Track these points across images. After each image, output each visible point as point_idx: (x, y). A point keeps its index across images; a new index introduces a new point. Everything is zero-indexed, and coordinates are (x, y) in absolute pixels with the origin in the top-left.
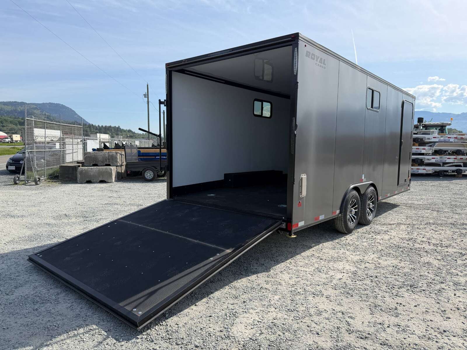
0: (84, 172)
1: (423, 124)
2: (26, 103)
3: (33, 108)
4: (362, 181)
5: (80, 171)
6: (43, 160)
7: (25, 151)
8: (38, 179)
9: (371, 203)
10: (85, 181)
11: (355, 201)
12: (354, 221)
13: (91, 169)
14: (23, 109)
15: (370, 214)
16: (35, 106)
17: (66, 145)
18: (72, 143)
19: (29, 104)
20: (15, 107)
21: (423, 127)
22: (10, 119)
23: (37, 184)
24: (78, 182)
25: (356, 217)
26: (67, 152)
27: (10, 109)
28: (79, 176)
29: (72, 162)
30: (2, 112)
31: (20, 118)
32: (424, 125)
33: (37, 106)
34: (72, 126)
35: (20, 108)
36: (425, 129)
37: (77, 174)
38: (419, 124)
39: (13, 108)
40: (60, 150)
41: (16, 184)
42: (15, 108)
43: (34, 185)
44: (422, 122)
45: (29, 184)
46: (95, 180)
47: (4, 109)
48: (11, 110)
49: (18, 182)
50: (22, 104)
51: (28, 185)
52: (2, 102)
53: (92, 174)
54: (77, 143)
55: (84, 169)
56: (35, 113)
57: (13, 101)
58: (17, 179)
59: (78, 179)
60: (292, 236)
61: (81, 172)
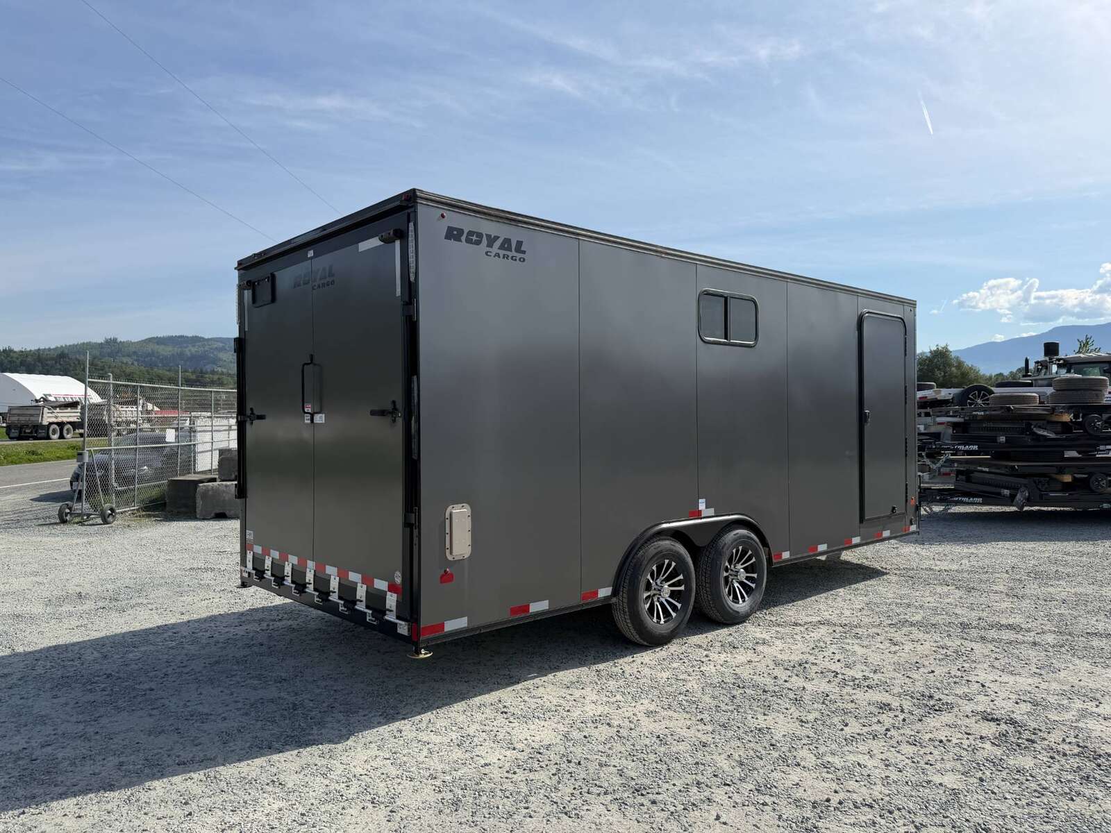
0: (210, 493)
1: (1059, 360)
2: (203, 338)
3: (216, 348)
4: (698, 514)
5: (203, 493)
6: (145, 467)
7: (83, 450)
8: (109, 512)
9: (742, 570)
10: (213, 515)
11: (674, 564)
12: (674, 615)
13: (226, 486)
14: (196, 351)
15: (743, 597)
16: (221, 345)
17: (198, 435)
18: (210, 429)
19: (208, 340)
20: (181, 347)
21: (1059, 366)
22: (168, 373)
23: (105, 522)
24: (198, 516)
25: (679, 606)
26: (199, 448)
27: (170, 351)
28: (199, 503)
29: (210, 470)
30: (153, 358)
31: (188, 372)
32: (1061, 362)
33: (226, 344)
34: (211, 392)
35: (190, 350)
36: (1065, 371)
37: (194, 498)
38: (1047, 359)
39: (177, 350)
40: (176, 444)
41: (63, 522)
42: (180, 349)
43: (101, 524)
44: (1057, 354)
45: (91, 522)
46: (232, 512)
47: (157, 352)
48: (170, 353)
49: (68, 518)
50: (196, 340)
51: (87, 525)
52: (154, 338)
53: (227, 498)
54: (227, 428)
55: (210, 487)
56: (220, 360)
57: (178, 335)
58: (68, 511)
59: (198, 511)
60: (421, 656)
61: (205, 495)
